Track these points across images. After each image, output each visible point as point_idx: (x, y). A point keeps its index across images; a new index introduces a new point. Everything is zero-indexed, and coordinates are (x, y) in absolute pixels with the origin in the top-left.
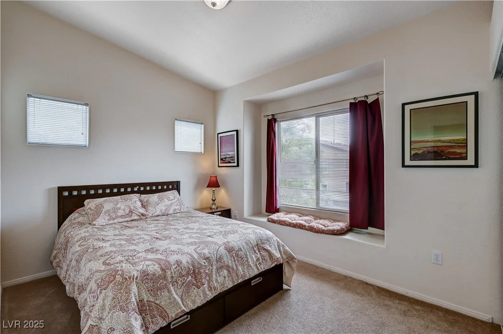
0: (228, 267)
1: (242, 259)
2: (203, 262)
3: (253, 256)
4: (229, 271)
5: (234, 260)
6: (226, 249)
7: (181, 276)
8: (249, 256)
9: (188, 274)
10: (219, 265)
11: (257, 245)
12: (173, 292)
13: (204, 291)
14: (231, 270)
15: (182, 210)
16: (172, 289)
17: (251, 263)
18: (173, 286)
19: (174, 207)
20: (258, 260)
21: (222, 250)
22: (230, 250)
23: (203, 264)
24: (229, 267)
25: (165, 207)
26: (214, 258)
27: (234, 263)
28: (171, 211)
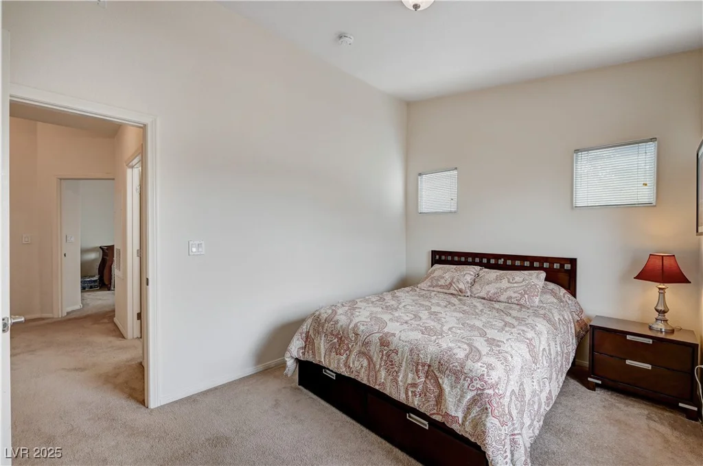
0: (370, 359)
1: (392, 365)
2: (352, 335)
3: (410, 375)
4: (369, 364)
5: (382, 358)
6: (381, 339)
7: (332, 334)
8: (403, 369)
9: (336, 336)
10: (363, 349)
11: (429, 366)
12: (322, 341)
13: (339, 360)
14: (372, 365)
15: (522, 302)
16: (323, 338)
17: (400, 379)
18: (325, 337)
19: (510, 293)
20: (414, 385)
21: (375, 338)
22: (384, 343)
23: (350, 336)
24: (372, 360)
25: (496, 291)
26: (362, 338)
27: (379, 360)
28: (503, 298)
